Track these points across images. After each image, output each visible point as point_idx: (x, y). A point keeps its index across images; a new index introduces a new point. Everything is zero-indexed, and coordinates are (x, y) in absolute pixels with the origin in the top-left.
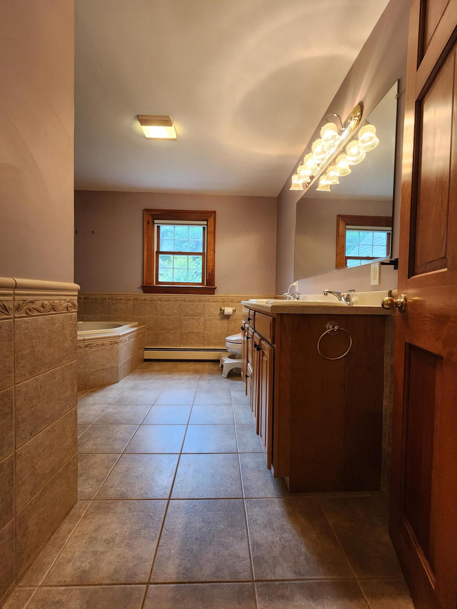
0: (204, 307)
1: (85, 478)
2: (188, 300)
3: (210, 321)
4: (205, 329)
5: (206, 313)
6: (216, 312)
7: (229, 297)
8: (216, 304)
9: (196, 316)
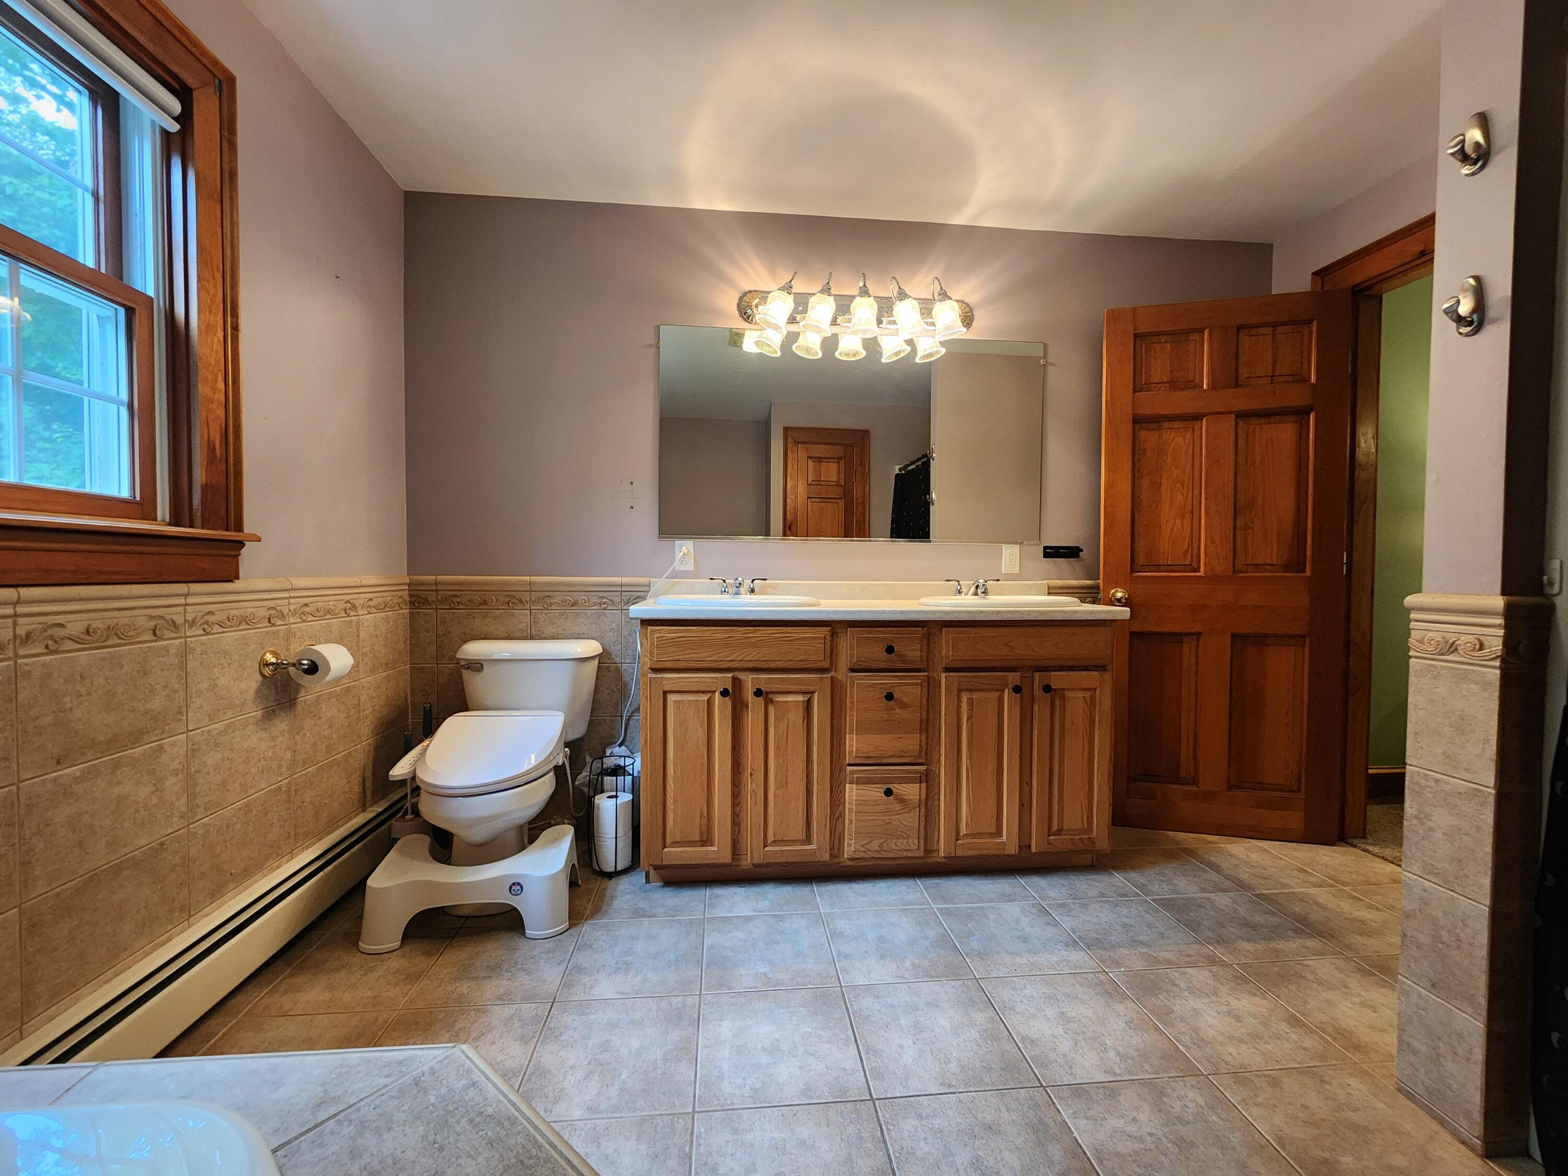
0: (183, 665)
1: (1350, 1114)
2: (75, 627)
3: (216, 745)
4: (192, 807)
5: (198, 702)
6: (243, 686)
7: (293, 594)
8: (244, 637)
9: (137, 736)
